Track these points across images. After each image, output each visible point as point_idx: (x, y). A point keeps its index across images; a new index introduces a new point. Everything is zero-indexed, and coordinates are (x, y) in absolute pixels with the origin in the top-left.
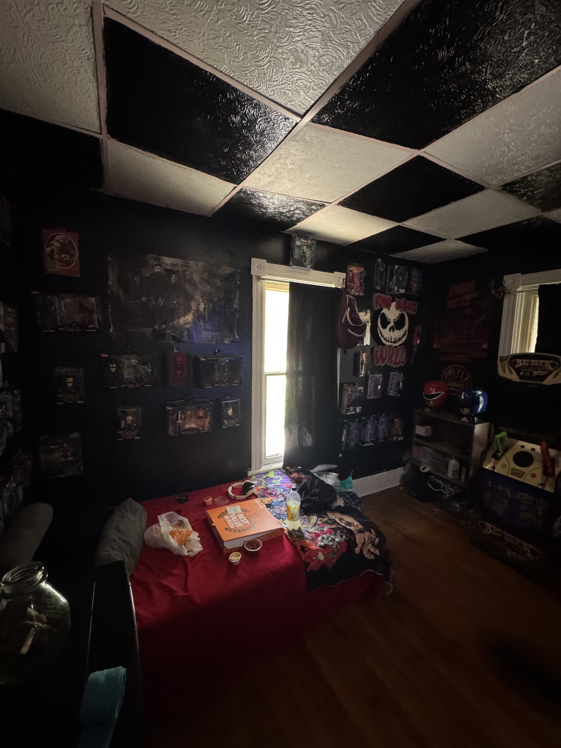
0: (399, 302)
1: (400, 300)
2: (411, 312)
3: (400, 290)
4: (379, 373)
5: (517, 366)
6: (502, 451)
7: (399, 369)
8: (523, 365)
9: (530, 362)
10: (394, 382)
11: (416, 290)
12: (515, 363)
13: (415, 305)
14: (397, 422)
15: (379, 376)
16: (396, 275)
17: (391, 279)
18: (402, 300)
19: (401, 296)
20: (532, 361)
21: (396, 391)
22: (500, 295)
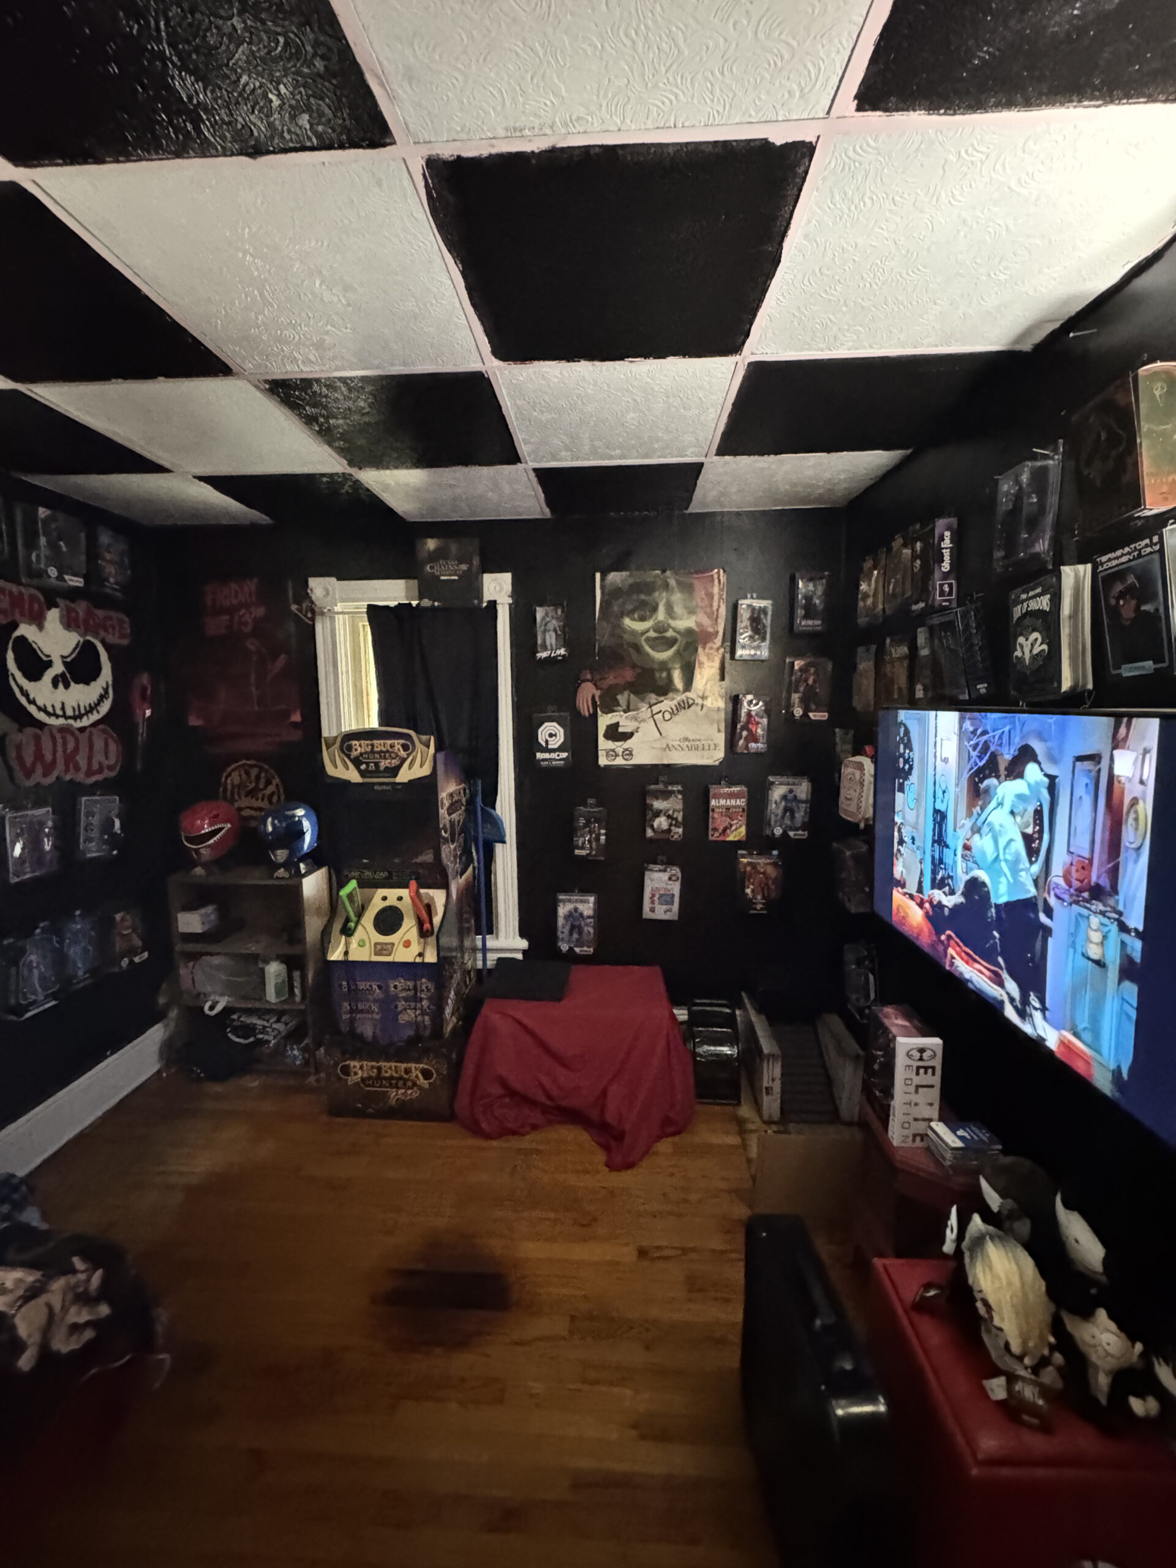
0: (69, 611)
1: (73, 605)
2: (111, 639)
3: (67, 577)
4: (37, 805)
5: (354, 754)
6: (355, 916)
7: (105, 787)
8: (363, 751)
9: (372, 745)
10: (96, 820)
11: (116, 583)
12: (350, 748)
13: (121, 622)
14: (123, 919)
15: (43, 813)
16: (45, 534)
17: (31, 544)
18: (81, 607)
19: (73, 594)
20: (375, 742)
21: (105, 842)
22: (305, 616)
